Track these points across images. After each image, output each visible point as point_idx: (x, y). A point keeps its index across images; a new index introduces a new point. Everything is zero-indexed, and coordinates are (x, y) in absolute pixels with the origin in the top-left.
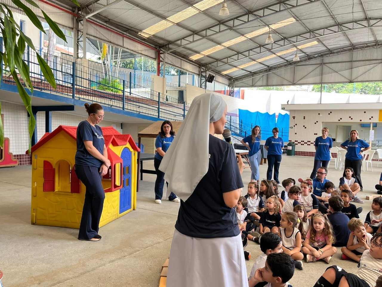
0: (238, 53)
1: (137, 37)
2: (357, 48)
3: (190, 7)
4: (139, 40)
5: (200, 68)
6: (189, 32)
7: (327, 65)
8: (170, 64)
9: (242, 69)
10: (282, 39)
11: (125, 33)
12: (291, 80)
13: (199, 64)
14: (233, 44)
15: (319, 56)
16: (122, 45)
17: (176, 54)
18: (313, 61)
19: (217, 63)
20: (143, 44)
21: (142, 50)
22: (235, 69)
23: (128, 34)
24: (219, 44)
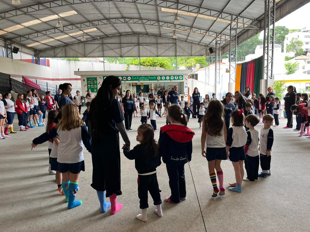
0: (37, 32)
2: (122, 35)
5: (5, 41)
7: (106, 44)
9: (44, 44)
10: (70, 24)
12: (83, 54)
13: (4, 38)
14: (32, 25)
15: (100, 38)
18: (97, 42)
19: (20, 39)
22: (37, 44)
24: (19, 24)
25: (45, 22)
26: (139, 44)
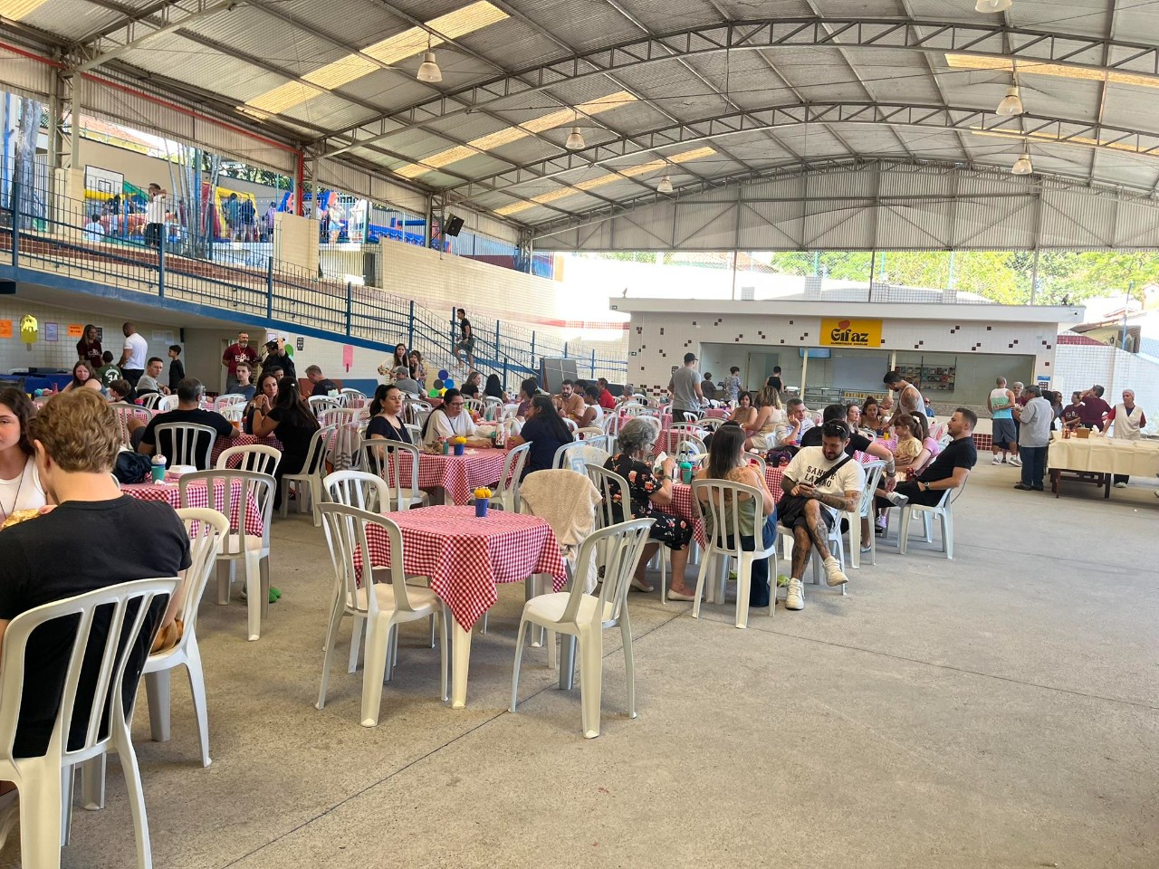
0: (519, 166)
1: (236, 118)
2: (812, 169)
3: (353, 55)
4: (243, 123)
5: (427, 197)
6: (371, 113)
7: (751, 204)
8: (337, 186)
9: (545, 205)
10: (619, 137)
11: (199, 106)
12: (669, 239)
13: (423, 188)
14: (498, 144)
15: (729, 183)
16: (191, 136)
17: (349, 160)
18: (718, 195)
19: (470, 189)
20: (253, 136)
21: (250, 151)
22: (524, 205)
23: (204, 108)
24: (463, 143)
25: (540, 135)
26: (874, 201)
